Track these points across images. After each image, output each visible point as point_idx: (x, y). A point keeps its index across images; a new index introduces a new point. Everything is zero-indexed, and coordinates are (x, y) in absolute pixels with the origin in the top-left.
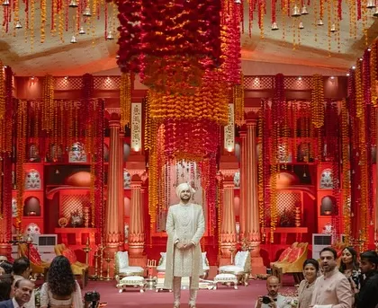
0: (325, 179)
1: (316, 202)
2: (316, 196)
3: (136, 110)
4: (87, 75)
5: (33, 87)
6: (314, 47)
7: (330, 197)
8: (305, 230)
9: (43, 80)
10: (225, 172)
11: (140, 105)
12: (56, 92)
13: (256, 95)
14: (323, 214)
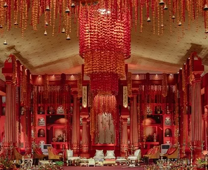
0: (167, 121)
1: (163, 131)
2: (163, 128)
3: (85, 89)
4: (63, 74)
5: (40, 79)
6: (163, 61)
7: (169, 129)
8: (158, 143)
9: (44, 77)
10: (123, 117)
11: (86, 87)
12: (50, 81)
13: (137, 82)
14: (166, 136)
